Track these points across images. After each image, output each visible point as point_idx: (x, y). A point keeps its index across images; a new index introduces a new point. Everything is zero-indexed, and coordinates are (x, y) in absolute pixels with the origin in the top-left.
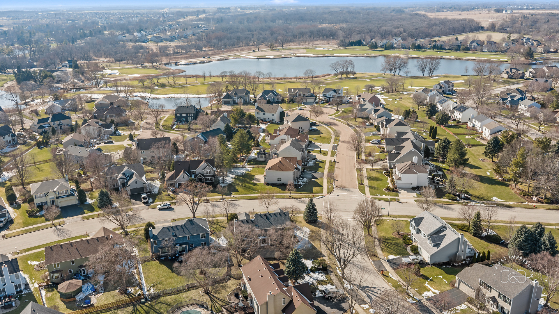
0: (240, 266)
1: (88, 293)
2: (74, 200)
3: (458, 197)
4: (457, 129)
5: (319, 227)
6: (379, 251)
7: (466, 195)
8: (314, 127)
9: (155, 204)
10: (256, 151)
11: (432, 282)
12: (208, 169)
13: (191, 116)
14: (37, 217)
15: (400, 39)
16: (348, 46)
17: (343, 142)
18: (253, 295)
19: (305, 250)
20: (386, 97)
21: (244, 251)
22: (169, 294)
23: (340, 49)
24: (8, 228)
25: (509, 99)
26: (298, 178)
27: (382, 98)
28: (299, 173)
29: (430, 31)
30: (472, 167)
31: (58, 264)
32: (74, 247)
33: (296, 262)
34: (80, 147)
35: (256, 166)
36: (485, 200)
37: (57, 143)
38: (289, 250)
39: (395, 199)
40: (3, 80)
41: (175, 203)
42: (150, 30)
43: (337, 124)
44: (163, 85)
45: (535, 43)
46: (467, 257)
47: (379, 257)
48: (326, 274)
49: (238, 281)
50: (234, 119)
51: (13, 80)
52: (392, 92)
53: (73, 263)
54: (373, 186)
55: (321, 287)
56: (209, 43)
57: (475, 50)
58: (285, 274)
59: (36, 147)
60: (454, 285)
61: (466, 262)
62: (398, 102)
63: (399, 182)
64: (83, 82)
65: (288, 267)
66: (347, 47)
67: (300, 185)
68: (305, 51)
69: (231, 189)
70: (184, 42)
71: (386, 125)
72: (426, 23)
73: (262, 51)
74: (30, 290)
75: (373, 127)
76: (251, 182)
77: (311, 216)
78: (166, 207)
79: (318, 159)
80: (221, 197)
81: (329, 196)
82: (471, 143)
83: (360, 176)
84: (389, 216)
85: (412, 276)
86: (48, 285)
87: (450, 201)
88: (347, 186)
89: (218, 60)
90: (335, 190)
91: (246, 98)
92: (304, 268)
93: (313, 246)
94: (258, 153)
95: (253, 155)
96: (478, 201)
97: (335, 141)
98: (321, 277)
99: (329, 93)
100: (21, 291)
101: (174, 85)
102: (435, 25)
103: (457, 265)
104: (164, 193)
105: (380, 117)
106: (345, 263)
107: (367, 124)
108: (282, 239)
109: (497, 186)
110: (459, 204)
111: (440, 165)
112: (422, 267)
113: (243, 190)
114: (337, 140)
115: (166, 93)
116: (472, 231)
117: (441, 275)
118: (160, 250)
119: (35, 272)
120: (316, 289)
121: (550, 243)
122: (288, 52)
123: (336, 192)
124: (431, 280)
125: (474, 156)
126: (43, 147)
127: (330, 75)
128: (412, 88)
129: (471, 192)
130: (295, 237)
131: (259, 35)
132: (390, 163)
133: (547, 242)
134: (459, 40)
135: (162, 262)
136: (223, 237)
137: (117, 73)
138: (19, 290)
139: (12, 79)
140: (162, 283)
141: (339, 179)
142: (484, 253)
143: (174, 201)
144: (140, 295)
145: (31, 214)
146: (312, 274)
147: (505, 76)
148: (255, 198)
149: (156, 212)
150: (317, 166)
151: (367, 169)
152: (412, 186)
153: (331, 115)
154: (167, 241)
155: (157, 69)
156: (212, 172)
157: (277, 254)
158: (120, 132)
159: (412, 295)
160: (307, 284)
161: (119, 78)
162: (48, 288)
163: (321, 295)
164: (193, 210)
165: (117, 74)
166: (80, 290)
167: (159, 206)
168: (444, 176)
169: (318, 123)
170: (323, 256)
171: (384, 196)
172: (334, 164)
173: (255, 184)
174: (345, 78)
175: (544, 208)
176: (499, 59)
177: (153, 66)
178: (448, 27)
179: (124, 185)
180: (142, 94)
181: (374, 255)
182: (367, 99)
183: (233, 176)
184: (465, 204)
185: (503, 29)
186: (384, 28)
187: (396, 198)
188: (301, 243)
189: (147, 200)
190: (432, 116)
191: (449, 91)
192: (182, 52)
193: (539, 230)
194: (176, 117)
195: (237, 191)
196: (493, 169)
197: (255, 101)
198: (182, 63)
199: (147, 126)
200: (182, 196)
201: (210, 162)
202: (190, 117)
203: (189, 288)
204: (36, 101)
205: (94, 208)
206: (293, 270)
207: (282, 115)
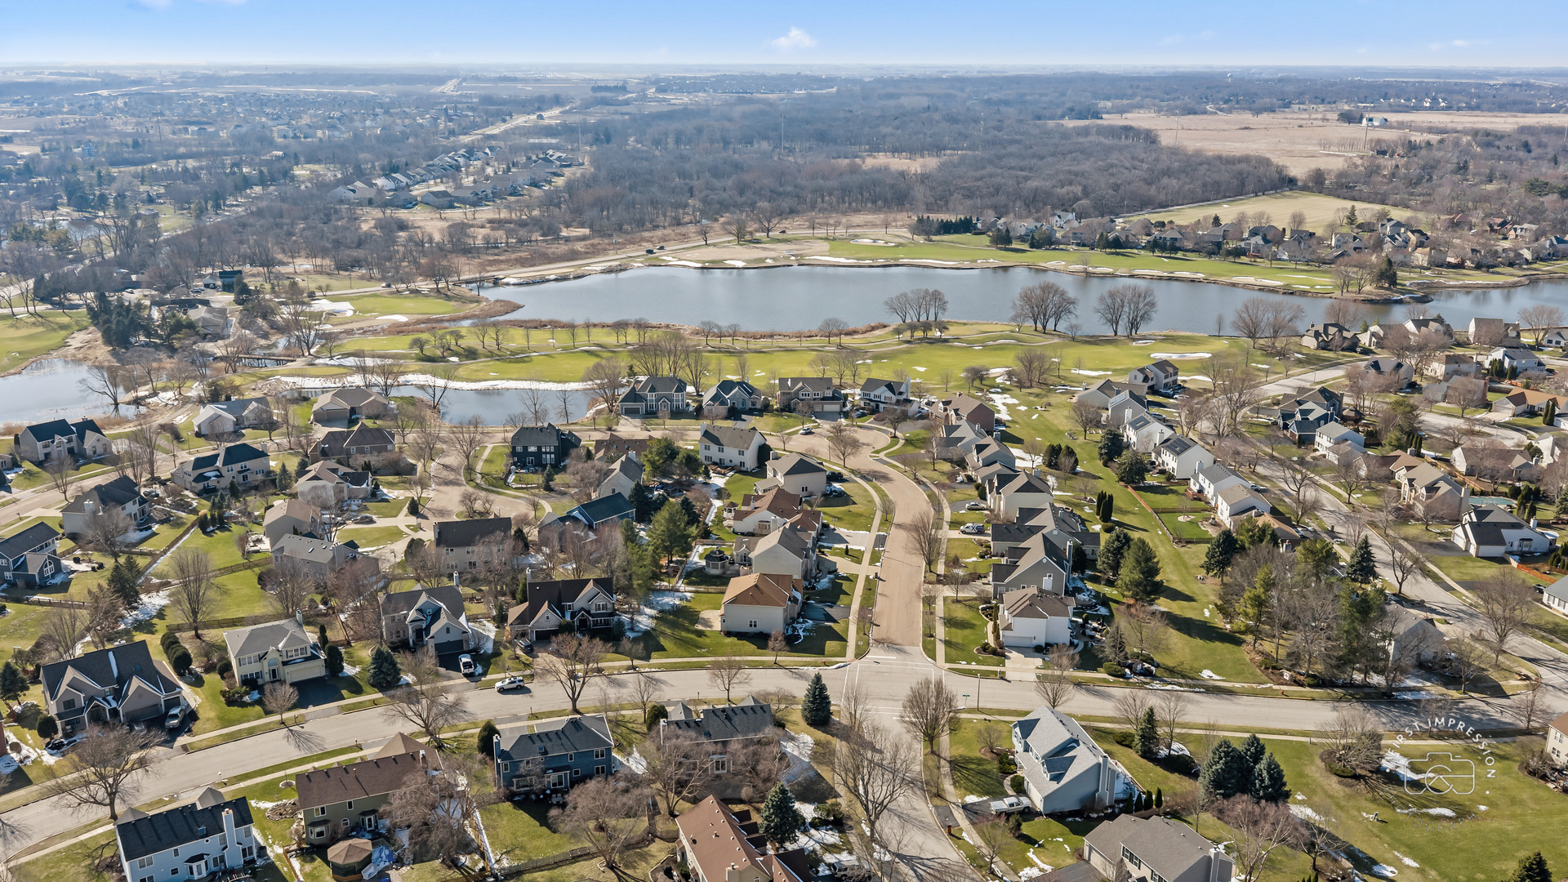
0: (673, 815)
1: (382, 865)
2: (316, 669)
3: (1127, 671)
4: (1163, 497)
5: (833, 735)
6: (948, 786)
7: (1146, 665)
8: (837, 485)
9: (489, 677)
10: (701, 549)
11: (1041, 850)
12: (602, 600)
13: (550, 453)
14: (244, 705)
15: (1071, 216)
16: (938, 233)
17: (899, 526)
18: (700, 872)
19: (799, 784)
20: (1015, 401)
21: (681, 784)
22: (539, 868)
23: (917, 244)
24: (190, 730)
25: (1298, 417)
26: (794, 620)
27: (1004, 404)
28: (797, 608)
29: (1153, 191)
30: (1175, 595)
31: (323, 809)
32: (352, 775)
33: (781, 809)
34: (310, 539)
35: (702, 589)
36: (1183, 677)
37: (243, 519)
38: (769, 784)
39: (995, 673)
40: (63, 327)
41: (532, 676)
42: (418, 170)
43: (891, 476)
44: (471, 354)
45: (1413, 238)
46: (1118, 801)
47: (948, 798)
48: (840, 832)
49: (670, 844)
50: (652, 463)
51: (86, 328)
52: (1031, 387)
53: (350, 807)
54: (954, 640)
55: (829, 858)
56: (577, 216)
57: (1258, 254)
58: (761, 831)
59: (196, 530)
60: (1081, 856)
61: (1114, 812)
62: (1040, 415)
63: (1008, 633)
64: (265, 336)
65: (767, 818)
66: (934, 238)
67: (798, 637)
68: (826, 246)
69: (649, 644)
70: (509, 208)
71: (998, 488)
72: (1145, 166)
73: (714, 245)
74: (269, 858)
75: (972, 486)
76: (692, 628)
77: (817, 710)
78: (514, 685)
79: (842, 572)
80: (629, 663)
81: (858, 663)
82: (1186, 536)
83: (929, 613)
84: (978, 710)
85: (1004, 836)
86: (301, 849)
87: (1111, 678)
88: (899, 641)
89: (603, 272)
90: (872, 649)
91: (677, 401)
92: (797, 821)
93: (819, 775)
94: (708, 557)
95: (696, 559)
96: (1169, 680)
97: (882, 524)
98: (831, 837)
99: (877, 392)
100: (253, 861)
101: (497, 352)
102: (1168, 173)
103: (1095, 815)
104: (507, 653)
105: (988, 463)
106: (875, 811)
107: (960, 479)
108: (757, 762)
109: (1218, 644)
110: (1128, 685)
111: (1108, 591)
112: (1025, 820)
113: (675, 648)
114: (886, 521)
115: (481, 375)
116: (1139, 747)
117: (1061, 835)
118: (515, 780)
119: (271, 824)
120: (819, 861)
121: (1271, 777)
122: (782, 249)
123: (875, 654)
124: (1040, 846)
125: (1186, 568)
126: (213, 531)
127: (885, 327)
128: (1081, 372)
129: (1157, 659)
130: (783, 756)
131: (708, 192)
132: (996, 587)
133: (1265, 774)
134: (1223, 223)
135: (519, 805)
136: (636, 754)
137: (347, 308)
138: (248, 858)
139: (85, 324)
140: (523, 848)
141: (883, 623)
142: (1149, 794)
143: (528, 672)
144: (483, 869)
145: (232, 701)
146: (813, 831)
147: (1310, 342)
148: (700, 667)
149: (492, 695)
150: (837, 590)
151: (945, 599)
152: (1035, 643)
153: (878, 452)
154: (532, 763)
155: (448, 298)
156: (609, 606)
157: (746, 792)
158: (385, 491)
159: (1000, 875)
160: (802, 850)
161: (355, 326)
162: (302, 854)
163: (827, 872)
164: (574, 694)
165: (350, 313)
166: (368, 861)
167: (499, 684)
168: (1107, 620)
169: (846, 474)
170: (837, 796)
171: (974, 666)
172: (876, 586)
173: (700, 634)
174: (921, 340)
175: (1302, 698)
176: (1313, 287)
177: (438, 291)
178: (1199, 182)
179: (420, 633)
180: (421, 379)
181: (939, 795)
182: (964, 414)
183: (653, 612)
184: (1142, 686)
185: (1343, 187)
186: (1033, 184)
187: (998, 669)
188: (795, 769)
189: (471, 670)
190: (1111, 459)
191: (1166, 385)
192: (507, 243)
193: (1253, 749)
194: (514, 453)
195: (662, 649)
196: (1216, 605)
197: (699, 409)
198: (512, 281)
199: (444, 474)
200: (544, 659)
201: (605, 585)
202: (546, 453)
203: (575, 858)
204: (162, 395)
205: (360, 687)
206: (776, 825)
207: (764, 452)
